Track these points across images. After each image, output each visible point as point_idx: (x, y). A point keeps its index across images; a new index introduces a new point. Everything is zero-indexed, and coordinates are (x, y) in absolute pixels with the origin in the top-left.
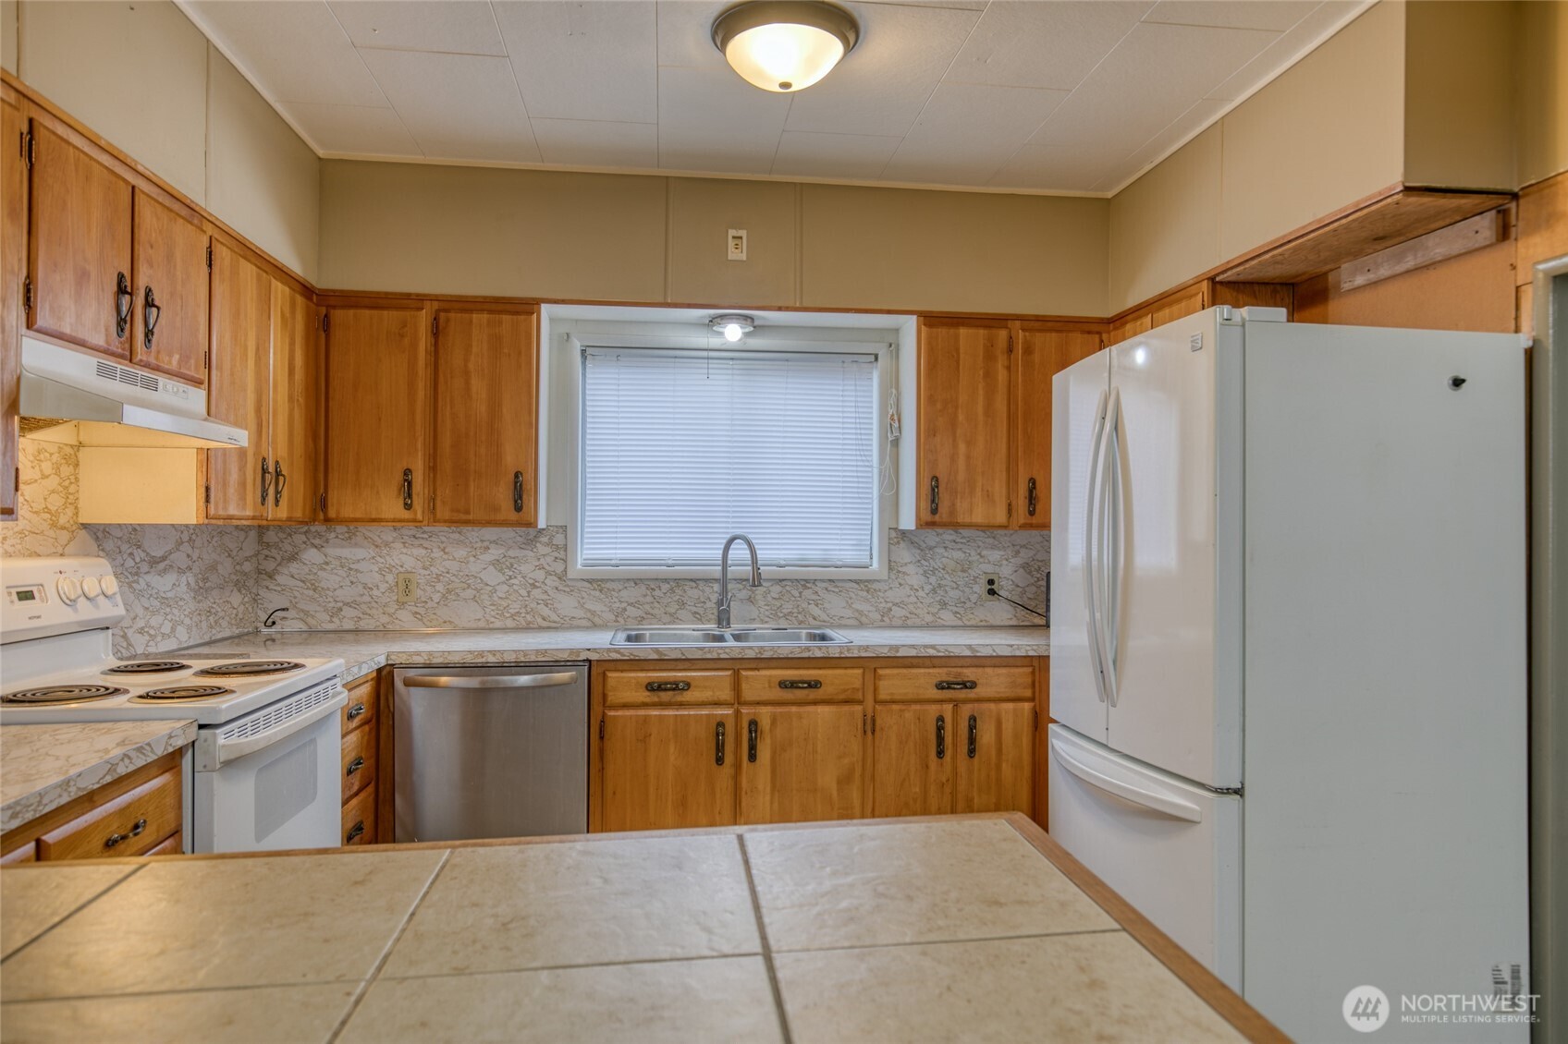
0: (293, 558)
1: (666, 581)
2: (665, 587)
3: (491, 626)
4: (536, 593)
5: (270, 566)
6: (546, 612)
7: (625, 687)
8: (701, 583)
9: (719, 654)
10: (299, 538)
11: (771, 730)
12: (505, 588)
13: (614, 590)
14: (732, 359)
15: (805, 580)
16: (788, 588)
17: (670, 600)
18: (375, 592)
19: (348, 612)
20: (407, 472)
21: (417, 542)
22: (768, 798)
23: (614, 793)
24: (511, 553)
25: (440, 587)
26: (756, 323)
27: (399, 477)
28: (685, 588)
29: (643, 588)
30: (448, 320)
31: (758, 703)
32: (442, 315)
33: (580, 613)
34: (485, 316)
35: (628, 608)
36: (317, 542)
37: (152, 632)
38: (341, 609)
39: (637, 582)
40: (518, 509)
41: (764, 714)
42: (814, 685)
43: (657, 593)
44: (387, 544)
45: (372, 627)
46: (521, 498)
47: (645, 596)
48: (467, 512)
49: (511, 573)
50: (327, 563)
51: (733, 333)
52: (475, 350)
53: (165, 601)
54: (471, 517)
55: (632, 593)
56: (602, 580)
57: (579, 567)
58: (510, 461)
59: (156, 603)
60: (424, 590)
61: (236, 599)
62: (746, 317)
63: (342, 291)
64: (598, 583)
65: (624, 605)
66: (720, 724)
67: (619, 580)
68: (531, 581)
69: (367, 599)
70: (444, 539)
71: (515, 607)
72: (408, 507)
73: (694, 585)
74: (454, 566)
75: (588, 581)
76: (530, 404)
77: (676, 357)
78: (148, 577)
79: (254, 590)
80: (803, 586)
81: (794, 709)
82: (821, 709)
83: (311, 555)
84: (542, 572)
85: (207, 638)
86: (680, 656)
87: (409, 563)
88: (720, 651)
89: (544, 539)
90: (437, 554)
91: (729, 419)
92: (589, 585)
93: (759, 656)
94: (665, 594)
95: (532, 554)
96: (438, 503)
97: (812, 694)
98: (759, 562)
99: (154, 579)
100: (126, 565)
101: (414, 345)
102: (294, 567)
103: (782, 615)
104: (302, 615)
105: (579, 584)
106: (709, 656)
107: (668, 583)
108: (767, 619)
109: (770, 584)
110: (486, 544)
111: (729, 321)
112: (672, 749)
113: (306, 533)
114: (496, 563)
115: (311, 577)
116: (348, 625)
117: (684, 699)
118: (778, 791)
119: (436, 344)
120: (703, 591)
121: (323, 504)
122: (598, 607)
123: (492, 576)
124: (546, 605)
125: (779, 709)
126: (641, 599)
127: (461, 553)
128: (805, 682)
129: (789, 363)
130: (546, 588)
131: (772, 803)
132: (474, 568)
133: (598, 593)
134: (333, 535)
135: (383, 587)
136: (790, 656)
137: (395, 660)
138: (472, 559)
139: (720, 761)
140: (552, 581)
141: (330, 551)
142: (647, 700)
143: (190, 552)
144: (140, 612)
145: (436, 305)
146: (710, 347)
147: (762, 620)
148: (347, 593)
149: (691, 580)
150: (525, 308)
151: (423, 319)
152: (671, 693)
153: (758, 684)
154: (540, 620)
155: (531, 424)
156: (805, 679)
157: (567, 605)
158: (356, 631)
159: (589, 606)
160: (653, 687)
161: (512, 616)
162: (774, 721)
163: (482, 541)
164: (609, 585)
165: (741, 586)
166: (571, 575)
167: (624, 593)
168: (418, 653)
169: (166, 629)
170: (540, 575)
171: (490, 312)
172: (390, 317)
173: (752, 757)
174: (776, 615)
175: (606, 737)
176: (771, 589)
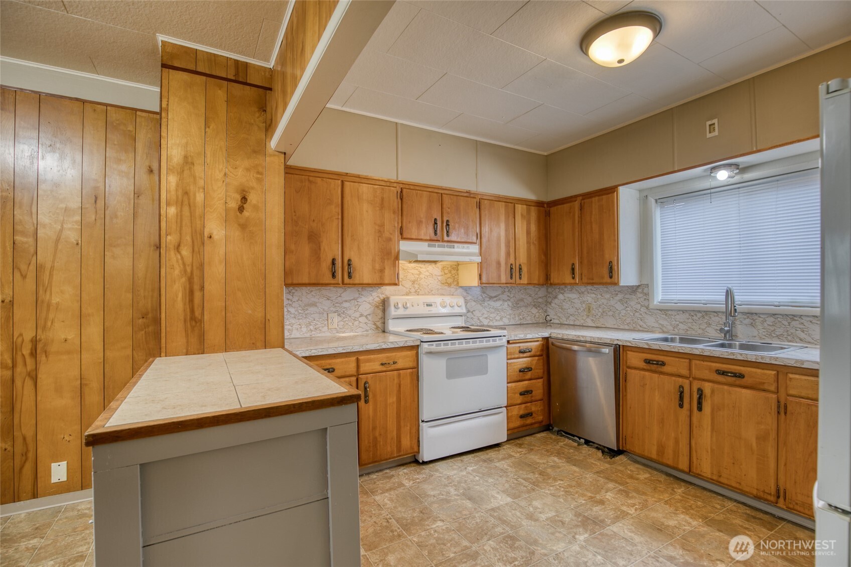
0: (556, 297)
1: (699, 311)
2: (699, 315)
3: (619, 328)
4: (637, 314)
5: (549, 300)
6: (641, 323)
7: (634, 359)
8: (720, 314)
9: (679, 350)
10: (557, 290)
11: (711, 396)
12: (624, 312)
13: (672, 315)
14: (739, 188)
15: (792, 315)
16: (779, 319)
17: (702, 322)
18: (579, 311)
19: (571, 318)
20: (573, 264)
21: (592, 292)
22: (709, 433)
23: (630, 408)
24: (626, 296)
25: (600, 310)
26: (740, 167)
27: (570, 267)
28: (711, 316)
29: (687, 315)
30: (584, 203)
31: (704, 380)
32: (583, 201)
33: (656, 325)
34: (597, 198)
35: (680, 324)
36: (562, 292)
37: (491, 319)
38: (569, 317)
39: (684, 311)
40: (611, 277)
41: (707, 388)
42: (741, 376)
43: (695, 318)
44: (583, 293)
45: (579, 324)
46: (612, 273)
47: (688, 319)
48: (593, 279)
49: (626, 305)
50: (565, 300)
51: (723, 175)
52: (594, 213)
53: (497, 310)
54: (594, 281)
55: (682, 317)
56: (667, 310)
57: (655, 303)
58: (607, 258)
59: (493, 310)
60: (595, 311)
61: (534, 311)
62: (730, 165)
63: (553, 201)
64: (664, 311)
65: (677, 323)
66: (681, 387)
67: (675, 310)
68: (635, 309)
69: (577, 313)
70: (601, 290)
71: (628, 320)
72: (573, 278)
73: (716, 314)
74: (605, 301)
75: (660, 310)
76: (614, 231)
77: (705, 194)
78: (489, 302)
79: (545, 308)
80: (791, 318)
81: (726, 387)
82: (744, 391)
83: (561, 296)
84: (639, 305)
85: (518, 323)
86: (658, 348)
87: (590, 300)
88: (680, 348)
89: (640, 290)
90: (599, 296)
91: (738, 222)
92: (660, 312)
93: (701, 354)
94: (699, 318)
95: (634, 297)
96: (583, 276)
97: (739, 381)
98: (736, 303)
99: (492, 303)
100: (479, 298)
101: (574, 215)
102: (556, 301)
103: (775, 335)
104: (558, 318)
105: (656, 311)
106: (673, 350)
107: (701, 313)
108: (764, 337)
109: (767, 316)
110: (617, 292)
111: (717, 170)
112: (657, 394)
113: (559, 288)
114: (620, 301)
115: (561, 304)
116: (572, 323)
117: (662, 370)
118: (716, 432)
119: (581, 214)
120: (721, 318)
121: (547, 278)
122: (665, 323)
123: (619, 306)
124: (641, 320)
125: (716, 386)
126: (686, 320)
127: (607, 296)
128: (731, 373)
129: (779, 182)
130: (641, 312)
131: (712, 437)
132: (612, 302)
133: (664, 316)
134: (567, 289)
135: (582, 309)
136: (721, 356)
137: (553, 335)
138: (612, 299)
139: (681, 406)
140: (643, 310)
141: (566, 295)
142: (645, 367)
143: (509, 294)
144: (486, 312)
145: (581, 198)
146: (712, 187)
147: (761, 338)
148: (571, 311)
149: (714, 312)
150: (611, 191)
151: (577, 204)
152: (655, 366)
153: (703, 370)
154: (639, 327)
155: (615, 241)
156: (733, 371)
157: (651, 321)
158: (574, 325)
159: (661, 322)
160: (648, 362)
161: (627, 324)
162: (713, 392)
163: (615, 291)
164: (670, 312)
165: (745, 317)
166: (651, 307)
167: (677, 317)
168: (559, 334)
169: (498, 318)
170: (639, 306)
171: (599, 196)
172: (566, 206)
173: (700, 409)
174: (770, 335)
175: (627, 381)
176: (767, 319)
